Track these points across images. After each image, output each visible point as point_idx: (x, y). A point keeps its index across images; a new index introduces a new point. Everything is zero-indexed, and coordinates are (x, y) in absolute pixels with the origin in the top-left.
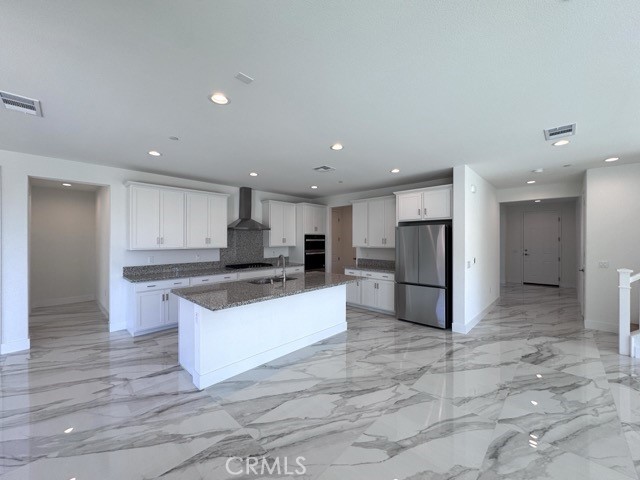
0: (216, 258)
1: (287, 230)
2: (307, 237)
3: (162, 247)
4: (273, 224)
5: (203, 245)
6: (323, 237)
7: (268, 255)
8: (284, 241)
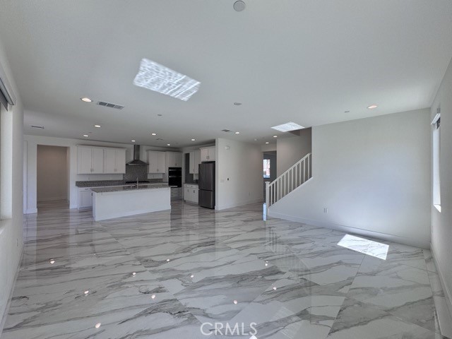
0: (121, 178)
1: (160, 165)
2: (170, 168)
3: (93, 173)
4: (151, 162)
5: (113, 172)
6: (181, 168)
7: (149, 177)
8: (158, 170)
